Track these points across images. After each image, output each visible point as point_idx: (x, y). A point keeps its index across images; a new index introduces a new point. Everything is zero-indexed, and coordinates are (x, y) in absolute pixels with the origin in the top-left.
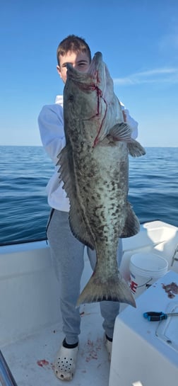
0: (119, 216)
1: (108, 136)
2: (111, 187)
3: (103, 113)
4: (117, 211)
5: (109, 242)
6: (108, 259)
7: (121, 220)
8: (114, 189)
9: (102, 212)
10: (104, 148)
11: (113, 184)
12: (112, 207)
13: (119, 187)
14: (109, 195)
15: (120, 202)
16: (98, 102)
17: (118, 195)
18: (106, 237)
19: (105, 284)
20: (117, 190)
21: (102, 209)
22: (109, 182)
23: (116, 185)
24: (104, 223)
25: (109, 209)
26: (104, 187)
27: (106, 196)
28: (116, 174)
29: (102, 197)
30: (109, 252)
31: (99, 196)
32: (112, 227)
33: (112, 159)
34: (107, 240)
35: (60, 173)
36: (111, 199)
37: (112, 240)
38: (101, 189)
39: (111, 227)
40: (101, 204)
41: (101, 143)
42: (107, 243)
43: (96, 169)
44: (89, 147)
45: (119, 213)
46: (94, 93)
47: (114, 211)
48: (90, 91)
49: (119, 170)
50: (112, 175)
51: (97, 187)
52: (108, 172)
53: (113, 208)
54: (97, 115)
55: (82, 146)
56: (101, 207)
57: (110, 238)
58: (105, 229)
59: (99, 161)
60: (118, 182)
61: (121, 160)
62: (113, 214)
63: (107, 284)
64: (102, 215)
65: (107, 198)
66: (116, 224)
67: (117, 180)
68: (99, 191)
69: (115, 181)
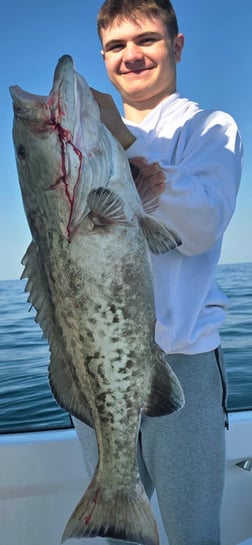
0: (134, 374)
1: (91, 215)
2: (110, 317)
3: (74, 174)
4: (129, 364)
5: (117, 425)
6: (117, 456)
7: (139, 381)
8: (116, 320)
9: (100, 366)
10: (86, 238)
11: (113, 309)
12: (117, 355)
13: (126, 315)
14: (110, 332)
15: (134, 345)
16: (63, 154)
17: (127, 333)
18: (110, 414)
19: (110, 502)
20: (122, 321)
21: (98, 361)
22: (105, 307)
23: (119, 312)
24: (105, 388)
25: (112, 361)
26: (97, 316)
27: (103, 334)
28: (117, 289)
29: (96, 336)
30: (117, 442)
31: (90, 334)
32: (122, 395)
33: (104, 260)
34: (112, 421)
35: (28, 294)
36: (115, 340)
37: (121, 422)
38: (92, 321)
39: (119, 395)
40: (97, 349)
41: (80, 230)
42: (114, 425)
43: (78, 282)
44: (61, 239)
45: (134, 369)
46: (53, 137)
47: (122, 364)
48: (47, 134)
49: (121, 282)
50: (109, 292)
51: (85, 317)
52: (100, 287)
53: (119, 359)
54: (64, 178)
55: (51, 237)
56: (97, 355)
57: (117, 417)
58: (108, 399)
59: (81, 264)
60: (123, 305)
61: (123, 260)
62: (122, 370)
63: (113, 502)
64: (100, 371)
65: (106, 339)
66: (128, 389)
67: (120, 301)
68: (89, 326)
69: (117, 305)
